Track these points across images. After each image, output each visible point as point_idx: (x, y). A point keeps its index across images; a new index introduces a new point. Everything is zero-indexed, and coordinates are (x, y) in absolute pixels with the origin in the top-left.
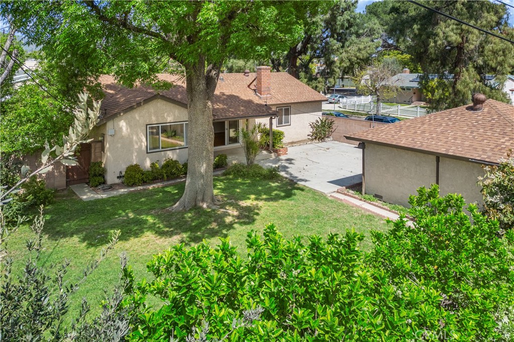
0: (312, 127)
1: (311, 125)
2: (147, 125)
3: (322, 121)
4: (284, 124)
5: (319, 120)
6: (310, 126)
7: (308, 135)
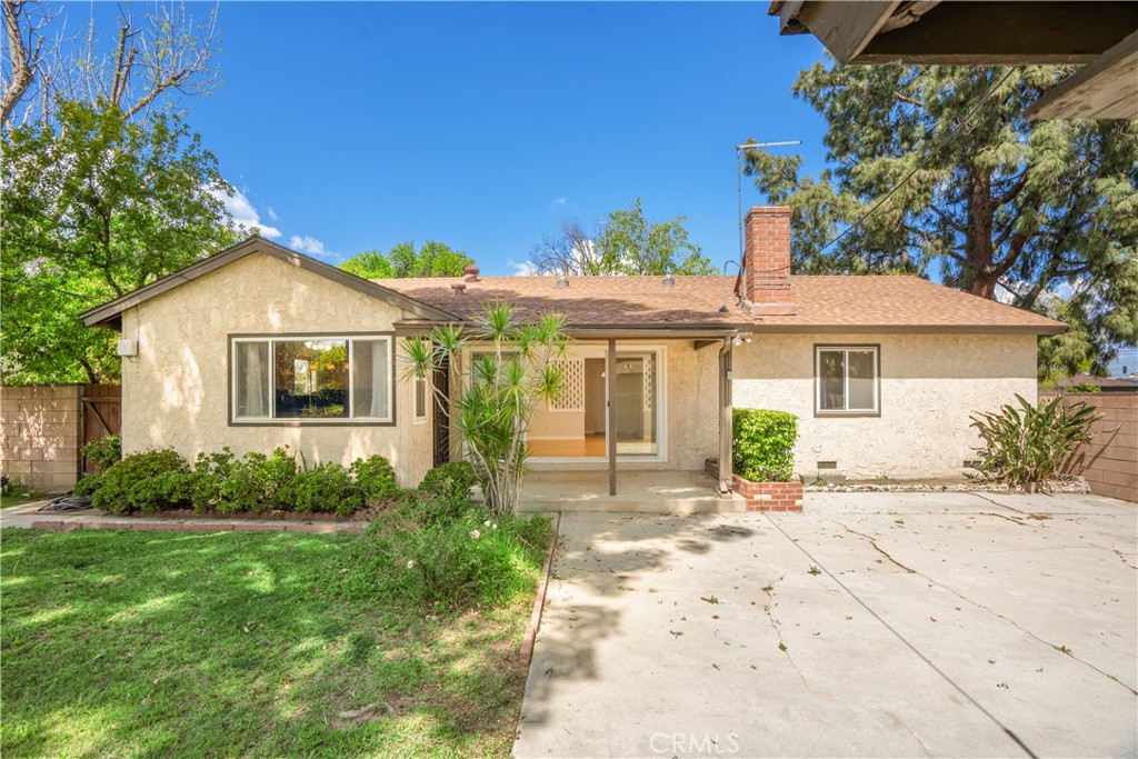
0: (983, 434)
1: (979, 424)
2: (230, 336)
3: (1030, 411)
4: (847, 409)
5: (1017, 406)
6: (977, 431)
7: (967, 464)
